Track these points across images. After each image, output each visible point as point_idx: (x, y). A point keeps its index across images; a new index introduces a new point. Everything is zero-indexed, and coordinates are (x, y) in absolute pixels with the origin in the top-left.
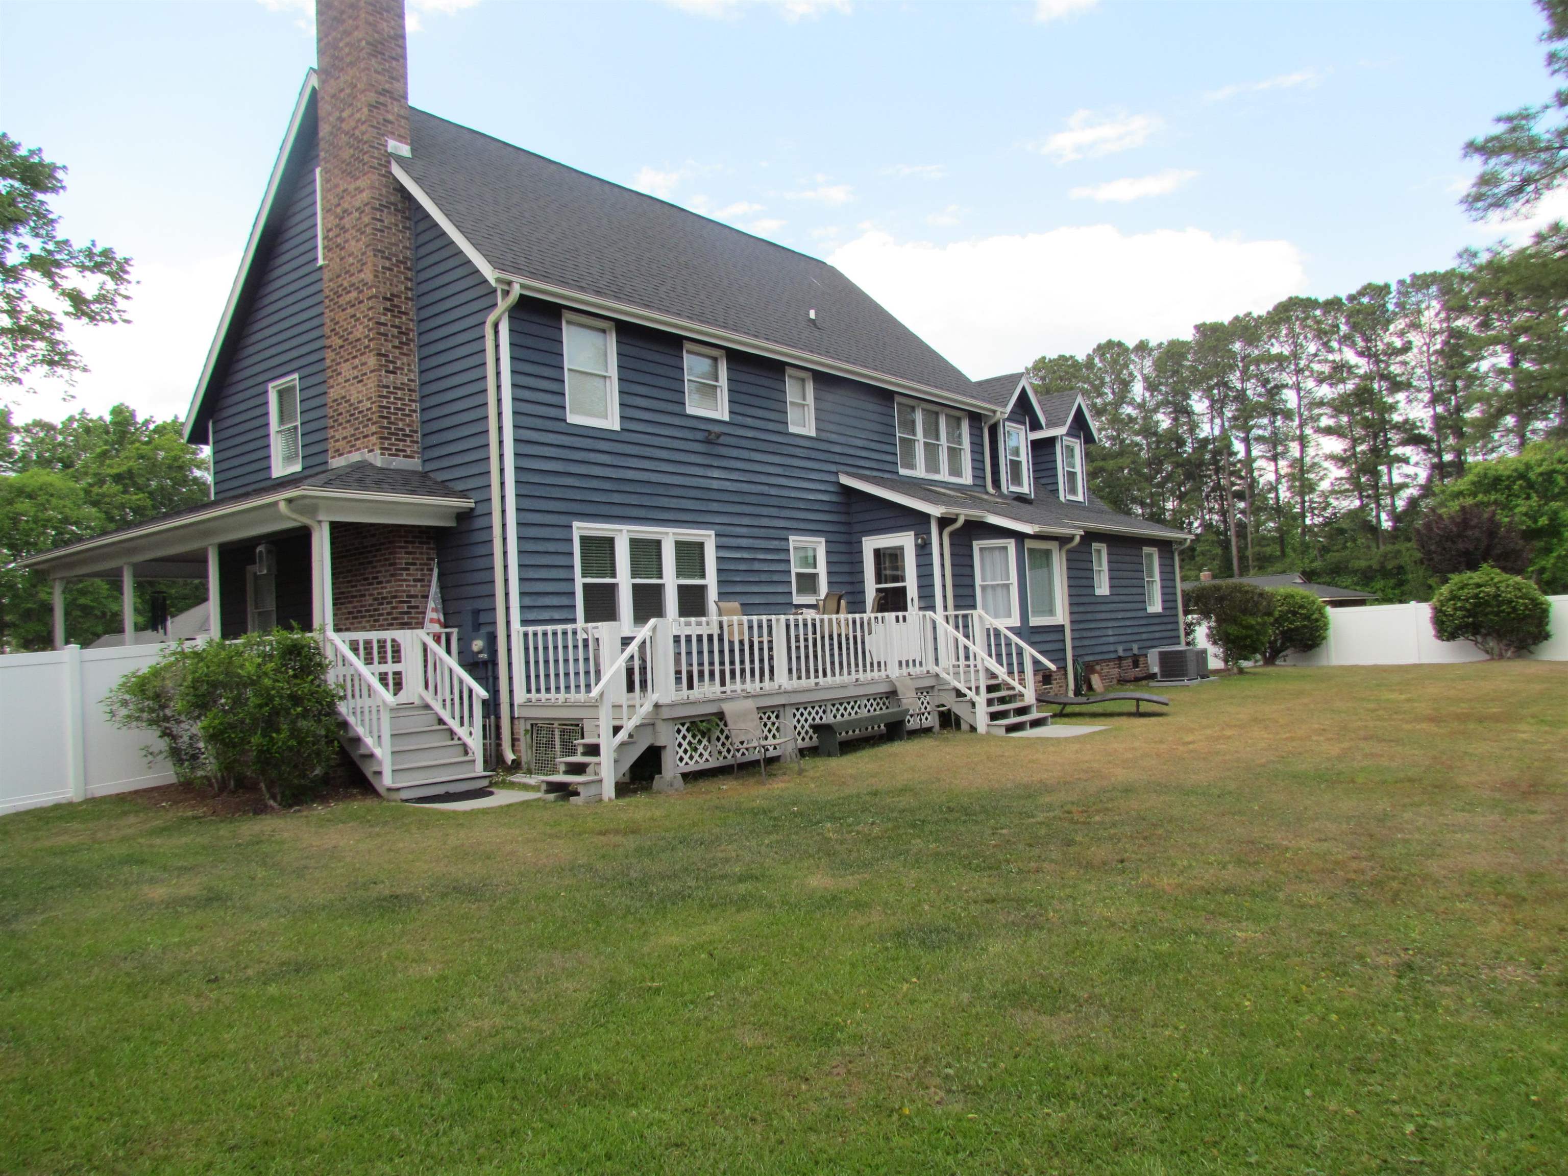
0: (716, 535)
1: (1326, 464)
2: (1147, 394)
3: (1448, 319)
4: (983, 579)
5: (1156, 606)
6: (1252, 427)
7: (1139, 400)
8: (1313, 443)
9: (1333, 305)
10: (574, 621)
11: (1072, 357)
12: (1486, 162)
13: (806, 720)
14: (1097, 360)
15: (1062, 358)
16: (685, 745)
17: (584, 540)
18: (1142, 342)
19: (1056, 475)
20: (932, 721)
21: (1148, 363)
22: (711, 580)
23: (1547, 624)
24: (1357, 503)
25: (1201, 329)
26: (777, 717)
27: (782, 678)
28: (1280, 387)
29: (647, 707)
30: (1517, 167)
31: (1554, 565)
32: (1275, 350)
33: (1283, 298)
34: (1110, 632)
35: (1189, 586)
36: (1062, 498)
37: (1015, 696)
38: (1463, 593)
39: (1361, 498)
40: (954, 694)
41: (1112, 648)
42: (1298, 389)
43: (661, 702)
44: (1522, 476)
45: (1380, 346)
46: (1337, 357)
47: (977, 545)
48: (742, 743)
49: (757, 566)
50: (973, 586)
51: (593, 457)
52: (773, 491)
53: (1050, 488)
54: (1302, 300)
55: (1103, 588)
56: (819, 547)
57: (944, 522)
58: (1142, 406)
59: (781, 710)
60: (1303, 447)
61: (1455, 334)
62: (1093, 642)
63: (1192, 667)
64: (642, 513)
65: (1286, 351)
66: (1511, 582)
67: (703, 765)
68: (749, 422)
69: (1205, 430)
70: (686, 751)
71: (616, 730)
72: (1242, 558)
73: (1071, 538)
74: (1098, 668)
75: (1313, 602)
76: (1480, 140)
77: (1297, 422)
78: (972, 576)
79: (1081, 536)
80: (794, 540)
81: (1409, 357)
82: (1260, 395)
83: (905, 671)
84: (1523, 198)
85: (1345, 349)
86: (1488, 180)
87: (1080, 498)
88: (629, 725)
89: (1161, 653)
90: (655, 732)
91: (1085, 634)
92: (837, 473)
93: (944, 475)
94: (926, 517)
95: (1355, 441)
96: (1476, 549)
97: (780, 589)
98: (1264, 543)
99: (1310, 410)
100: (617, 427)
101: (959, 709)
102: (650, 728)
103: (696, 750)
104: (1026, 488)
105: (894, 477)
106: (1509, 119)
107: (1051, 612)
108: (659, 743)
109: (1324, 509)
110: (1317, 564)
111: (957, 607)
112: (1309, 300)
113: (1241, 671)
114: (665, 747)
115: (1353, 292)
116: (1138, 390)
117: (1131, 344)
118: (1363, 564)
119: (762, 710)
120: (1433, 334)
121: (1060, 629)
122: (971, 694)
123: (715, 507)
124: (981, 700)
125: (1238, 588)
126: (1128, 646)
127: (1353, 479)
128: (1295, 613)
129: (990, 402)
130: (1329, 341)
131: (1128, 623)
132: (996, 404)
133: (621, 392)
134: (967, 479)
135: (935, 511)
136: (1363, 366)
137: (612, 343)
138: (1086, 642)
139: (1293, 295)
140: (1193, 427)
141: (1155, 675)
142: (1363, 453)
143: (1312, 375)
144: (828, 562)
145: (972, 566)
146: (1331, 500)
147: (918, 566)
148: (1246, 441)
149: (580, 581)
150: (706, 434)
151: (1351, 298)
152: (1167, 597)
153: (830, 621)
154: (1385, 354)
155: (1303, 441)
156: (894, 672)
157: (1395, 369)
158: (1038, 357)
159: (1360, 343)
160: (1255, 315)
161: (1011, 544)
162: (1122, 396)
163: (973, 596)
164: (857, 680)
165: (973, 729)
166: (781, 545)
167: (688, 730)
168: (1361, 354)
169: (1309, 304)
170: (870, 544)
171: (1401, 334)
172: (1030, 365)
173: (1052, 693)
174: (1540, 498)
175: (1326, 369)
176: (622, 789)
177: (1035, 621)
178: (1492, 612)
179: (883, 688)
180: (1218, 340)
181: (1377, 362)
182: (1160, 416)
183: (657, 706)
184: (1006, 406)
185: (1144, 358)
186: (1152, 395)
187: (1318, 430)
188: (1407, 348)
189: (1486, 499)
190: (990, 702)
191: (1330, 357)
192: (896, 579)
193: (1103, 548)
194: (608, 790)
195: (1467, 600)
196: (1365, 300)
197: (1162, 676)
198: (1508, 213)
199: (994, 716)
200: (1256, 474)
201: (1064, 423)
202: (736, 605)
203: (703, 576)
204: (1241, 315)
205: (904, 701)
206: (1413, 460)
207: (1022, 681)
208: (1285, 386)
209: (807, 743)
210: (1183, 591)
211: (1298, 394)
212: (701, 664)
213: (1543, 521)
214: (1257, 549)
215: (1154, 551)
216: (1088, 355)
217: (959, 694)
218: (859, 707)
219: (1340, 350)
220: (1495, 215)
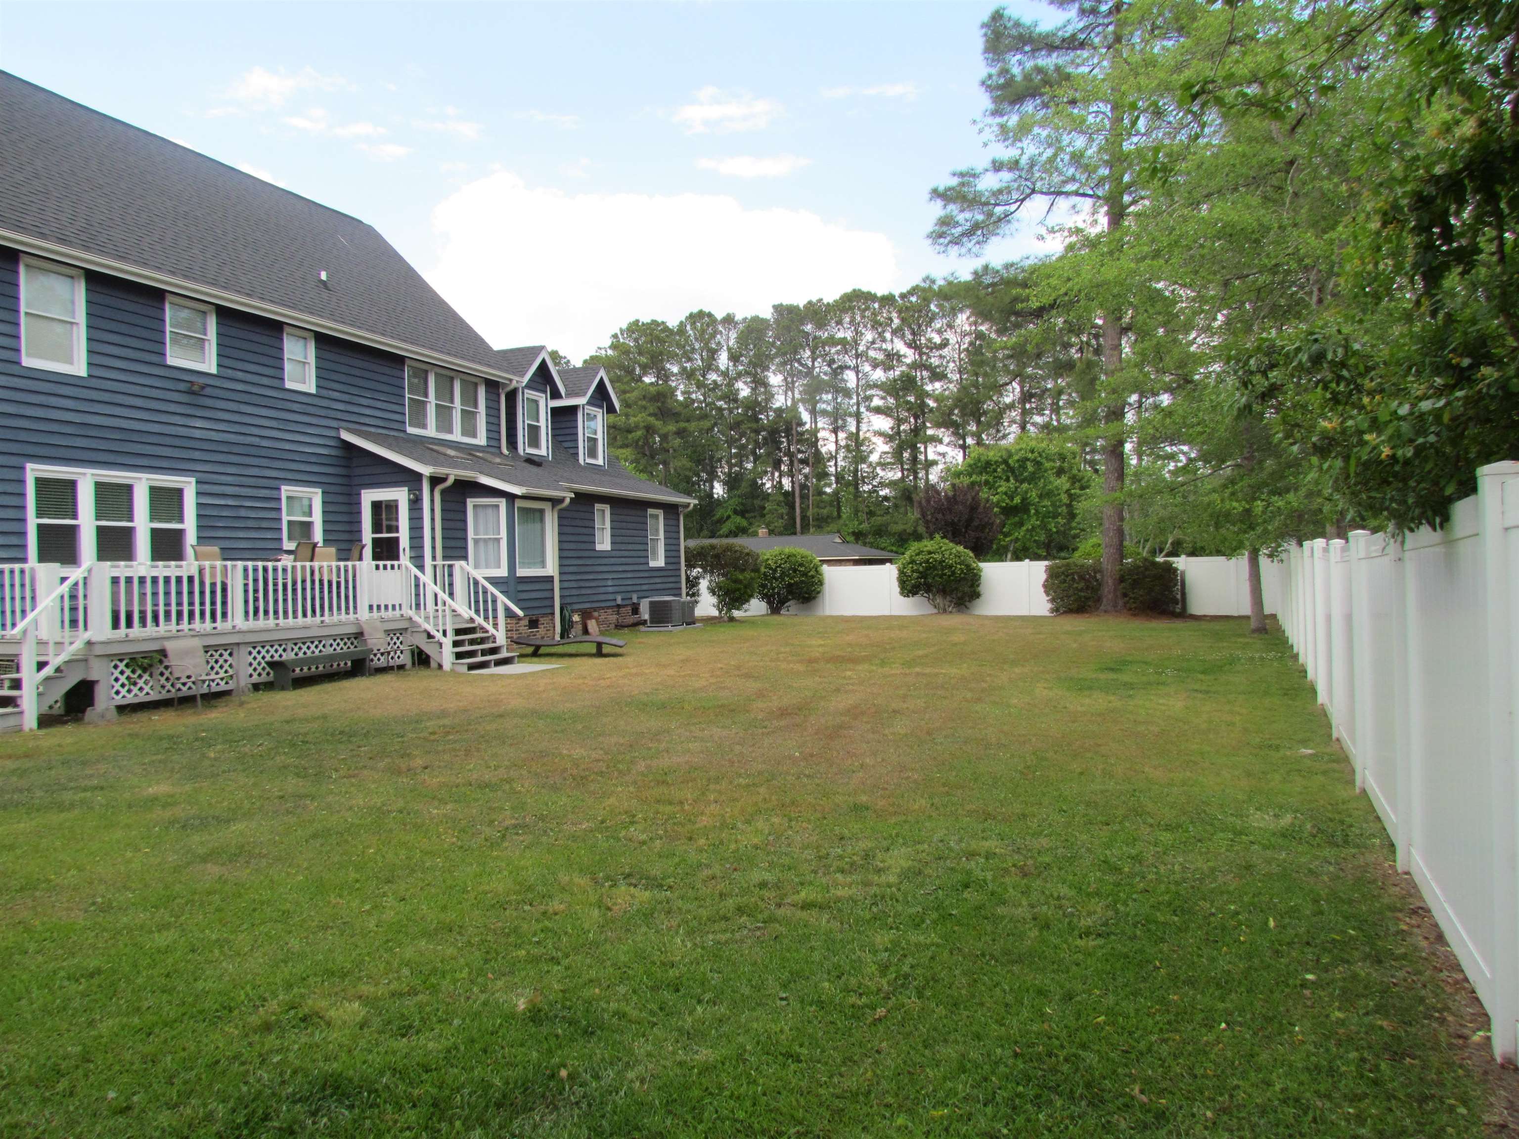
0: (198, 482)
1: (875, 439)
2: (731, 364)
3: (975, 323)
4: (476, 533)
5: (659, 561)
6: (818, 402)
7: (723, 368)
8: (865, 420)
9: (888, 300)
10: (24, 560)
11: (663, 323)
12: (945, 207)
13: (264, 658)
14: (688, 328)
15: (654, 322)
16: (123, 679)
17: (41, 483)
18: (728, 315)
19: (576, 440)
20: (405, 659)
21: (733, 335)
22: (190, 525)
23: (978, 586)
24: (899, 475)
25: (778, 308)
26: (231, 654)
27: (238, 619)
28: (844, 368)
29: (79, 644)
30: (968, 215)
31: (1024, 536)
32: (840, 335)
33: (849, 290)
34: (610, 583)
35: (693, 543)
36: (581, 461)
37: (488, 638)
38: (918, 559)
39: (902, 470)
40: (425, 635)
41: (611, 597)
42: (857, 373)
43: (94, 639)
44: (1005, 462)
45: (923, 341)
46: (887, 346)
47: (470, 502)
48: (189, 677)
49: (243, 513)
50: (465, 539)
51: (53, 401)
52: (265, 443)
53: (572, 451)
54: (863, 293)
55: (604, 543)
56: (316, 497)
57: (435, 481)
58: (725, 374)
59: (235, 648)
60: (859, 422)
61: (980, 336)
62: (589, 591)
63: (676, 614)
64: (111, 458)
65: (849, 335)
66: (954, 551)
67: (142, 698)
68: (240, 375)
69: (780, 401)
70: (123, 685)
71: (41, 665)
72: (804, 518)
73: (561, 500)
74: (596, 614)
75: (811, 561)
76: (941, 189)
77: (854, 401)
78: (465, 530)
79: (571, 499)
80: (286, 490)
81: (945, 352)
82: (825, 374)
83: (375, 614)
84: (975, 239)
85: (896, 340)
86: (946, 222)
87: (600, 462)
88: (56, 661)
89: (651, 603)
90: (88, 669)
91: (582, 584)
92: (338, 429)
93: (457, 436)
94: (418, 476)
95: (899, 421)
96: (959, 521)
97: (269, 535)
98: (822, 505)
99: (865, 391)
100: (84, 373)
101: (428, 649)
102: (83, 664)
103: (135, 684)
104: (544, 450)
105: (402, 435)
106: (962, 175)
107: (543, 564)
108: (93, 677)
109: (874, 478)
110: (865, 526)
111: (445, 558)
112: (869, 293)
113: (732, 619)
114: (97, 681)
115: (905, 291)
116: (723, 359)
117: (719, 315)
118: (899, 528)
119: (206, 649)
120: (964, 334)
121: (550, 579)
122: (439, 636)
123: (197, 455)
124: (448, 642)
125: (729, 548)
126: (628, 595)
127: (898, 454)
128: (795, 571)
129: (507, 371)
130: (884, 332)
131: (629, 575)
132: (514, 374)
133: (89, 339)
134: (481, 439)
135: (426, 470)
136: (910, 356)
137: (80, 291)
138: (583, 591)
139: (857, 288)
140: (770, 396)
141: (645, 621)
142: (905, 431)
143: (867, 360)
144: (324, 512)
145: (465, 521)
146: (878, 470)
147: (410, 519)
148: (813, 412)
149: (33, 522)
150: (189, 385)
151: (903, 296)
152: (670, 554)
153: (304, 568)
154: (927, 348)
155: (858, 416)
156: (363, 614)
157: (935, 361)
158: (632, 319)
159: (909, 336)
160: (825, 302)
161: (502, 503)
162: (710, 364)
163: (465, 548)
164: (322, 622)
165: (440, 666)
166: (274, 494)
167: (127, 666)
168: (909, 346)
169: (870, 297)
170: (369, 497)
171: (939, 332)
172: (624, 327)
173: (538, 636)
174: (1016, 480)
175: (880, 356)
176: (45, 721)
177: (521, 572)
178: (937, 575)
179: (353, 630)
180: (792, 320)
181: (921, 354)
182: (740, 385)
183: (89, 643)
184: (523, 375)
185: (730, 329)
186: (734, 365)
187: (869, 409)
188: (945, 344)
189: (978, 479)
190: (456, 644)
191: (884, 346)
192: (390, 529)
193: (607, 509)
194: (30, 721)
195: (921, 564)
196: (913, 299)
197: (652, 622)
198: (963, 250)
199: (459, 656)
200: (820, 443)
201: (584, 394)
202: (216, 549)
203: (181, 520)
204: (814, 300)
205: (369, 641)
206: (946, 440)
207: (495, 626)
208: (848, 368)
209: (264, 678)
210: (685, 547)
211: (857, 375)
212: (168, 604)
213: (1017, 500)
214: (816, 510)
215: (660, 513)
216: (681, 322)
217: (430, 636)
218: (324, 646)
219: (892, 341)
220: (954, 250)
